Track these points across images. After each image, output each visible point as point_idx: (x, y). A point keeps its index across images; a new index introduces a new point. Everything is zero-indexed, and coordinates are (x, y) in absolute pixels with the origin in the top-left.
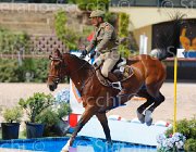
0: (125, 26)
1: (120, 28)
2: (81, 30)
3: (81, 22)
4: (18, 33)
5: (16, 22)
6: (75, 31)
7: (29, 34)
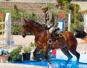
0: (77, 10)
1: (75, 11)
2: (58, 12)
3: (58, 8)
4: (30, 13)
5: (29, 8)
6: (55, 12)
7: (35, 13)
